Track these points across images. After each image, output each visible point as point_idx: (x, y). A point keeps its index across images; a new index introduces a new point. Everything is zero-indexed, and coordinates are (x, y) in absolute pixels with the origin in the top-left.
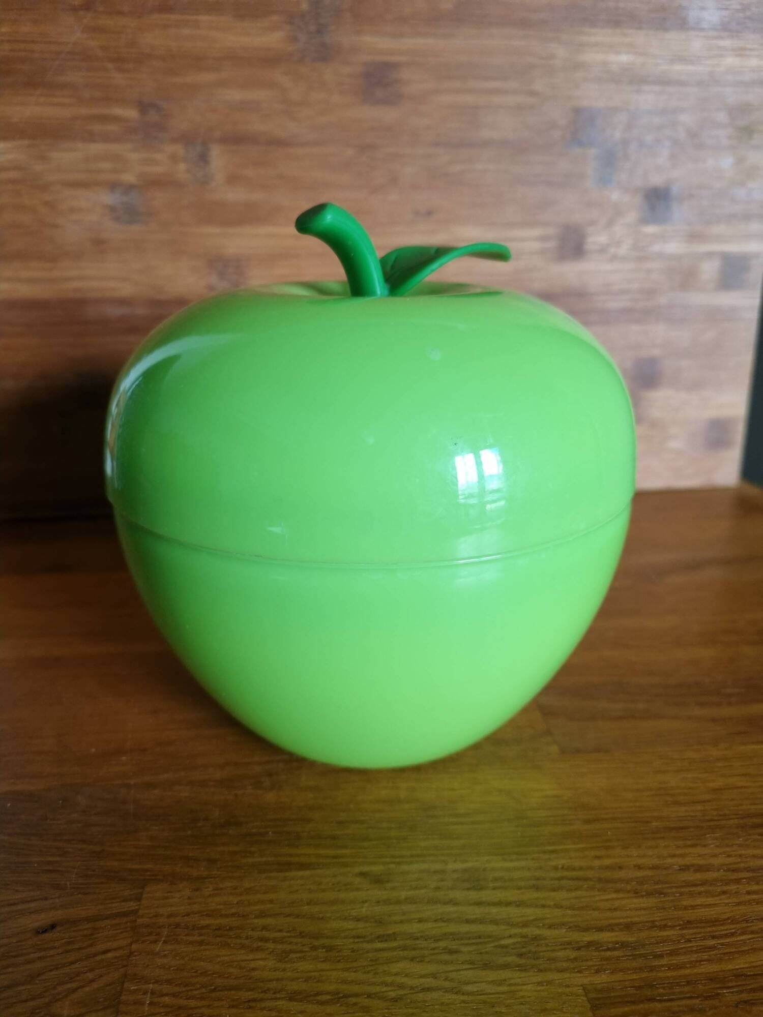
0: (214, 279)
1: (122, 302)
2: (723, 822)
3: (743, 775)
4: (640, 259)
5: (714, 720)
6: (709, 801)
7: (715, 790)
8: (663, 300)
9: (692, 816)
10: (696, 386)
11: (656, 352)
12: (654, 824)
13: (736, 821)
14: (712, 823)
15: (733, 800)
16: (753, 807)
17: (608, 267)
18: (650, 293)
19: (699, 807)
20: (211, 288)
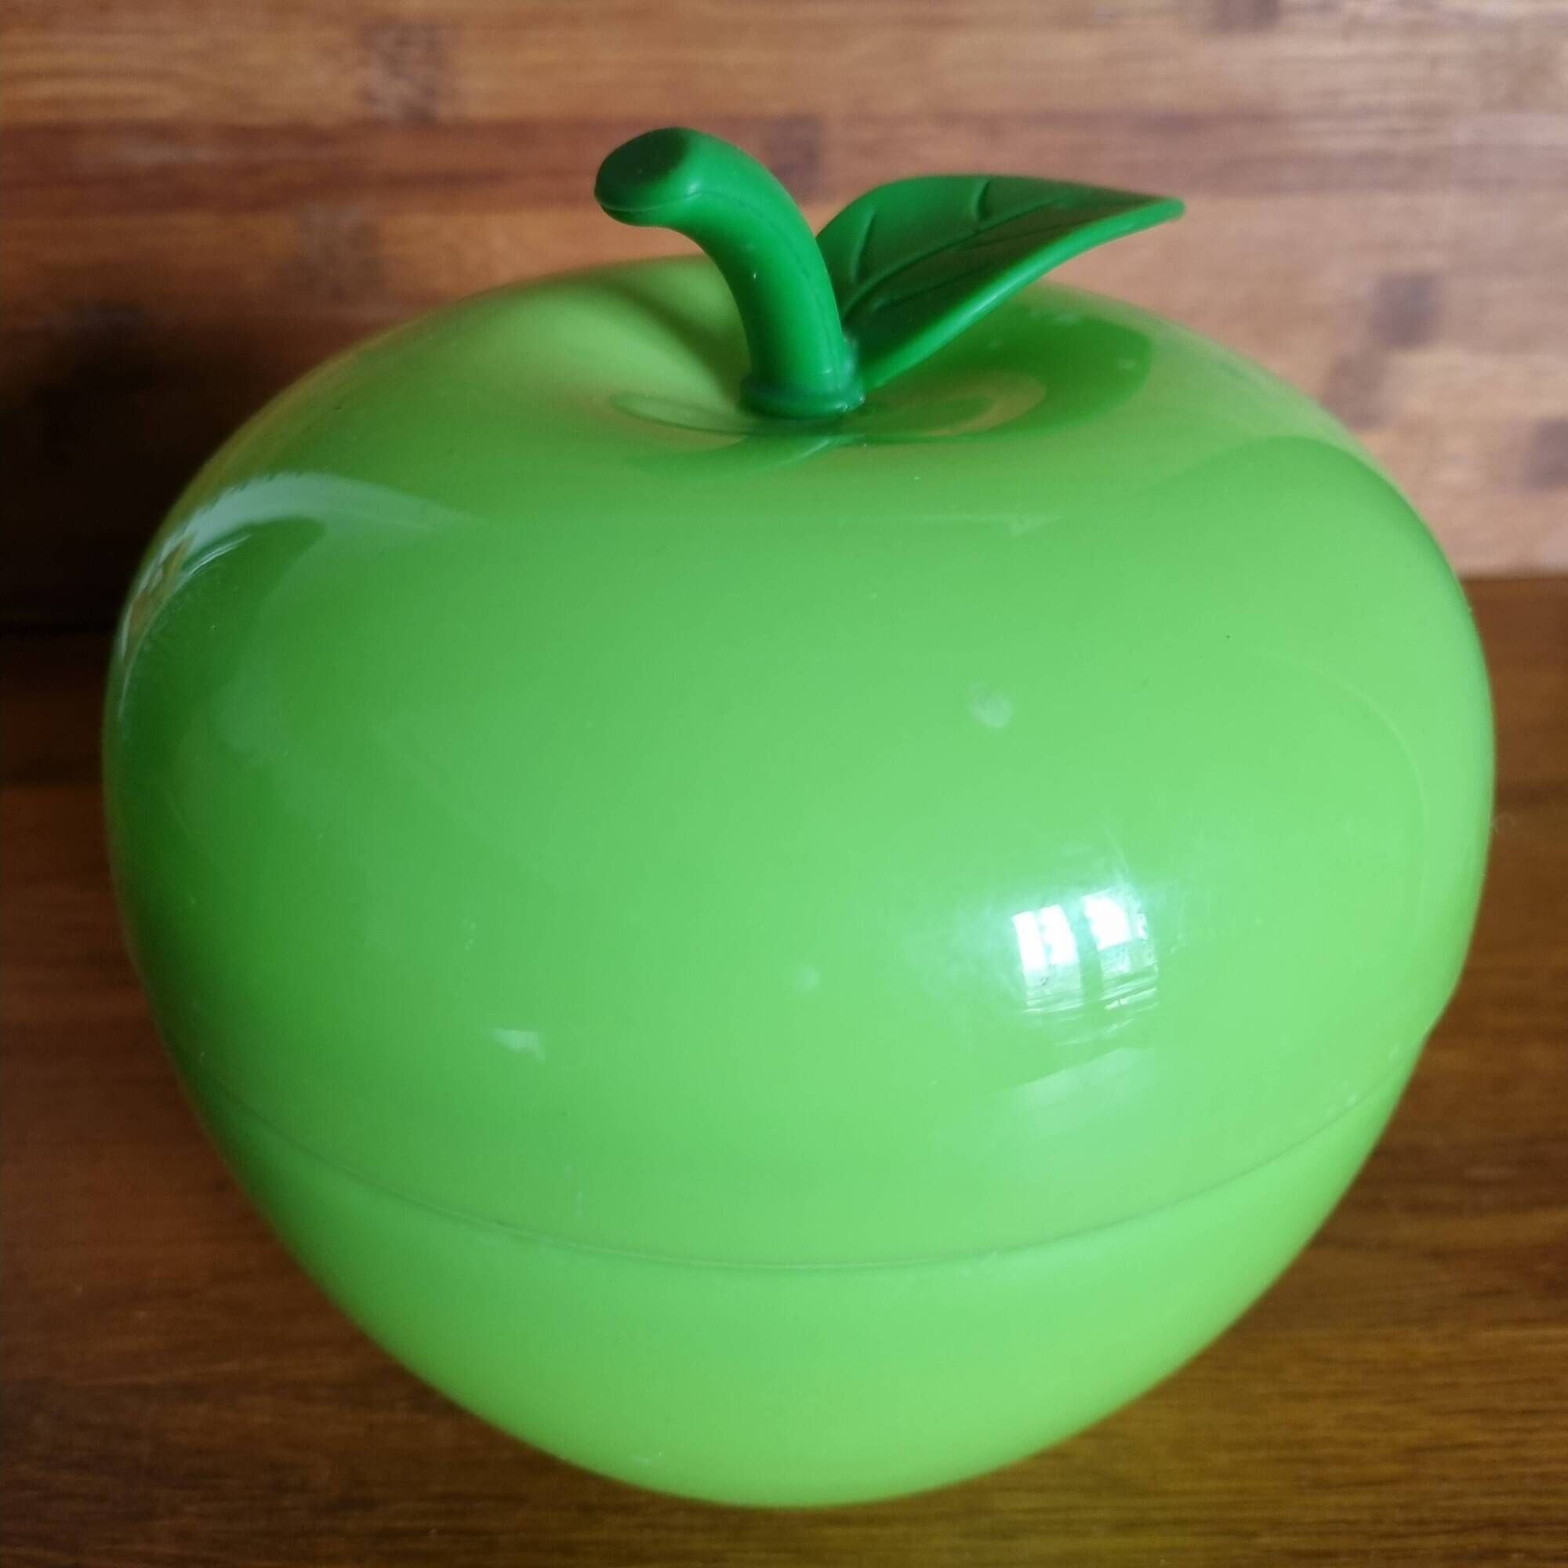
0: (374, 76)
1: (161, 132)
2: (1414, 1542)
3: (1472, 1411)
4: (1414, 29)
5: (1437, 1254)
6: (1393, 1480)
7: (1413, 1453)
8: (1462, 134)
9: (1348, 1522)
10: (1520, 342)
11: (1433, 261)
12: (1266, 1540)
13: (1442, 1541)
14: (1389, 1544)
15: (1444, 1479)
16: (1486, 1502)
17: (1336, 48)
18: (1431, 114)
19: (1367, 1498)
20: (367, 96)
